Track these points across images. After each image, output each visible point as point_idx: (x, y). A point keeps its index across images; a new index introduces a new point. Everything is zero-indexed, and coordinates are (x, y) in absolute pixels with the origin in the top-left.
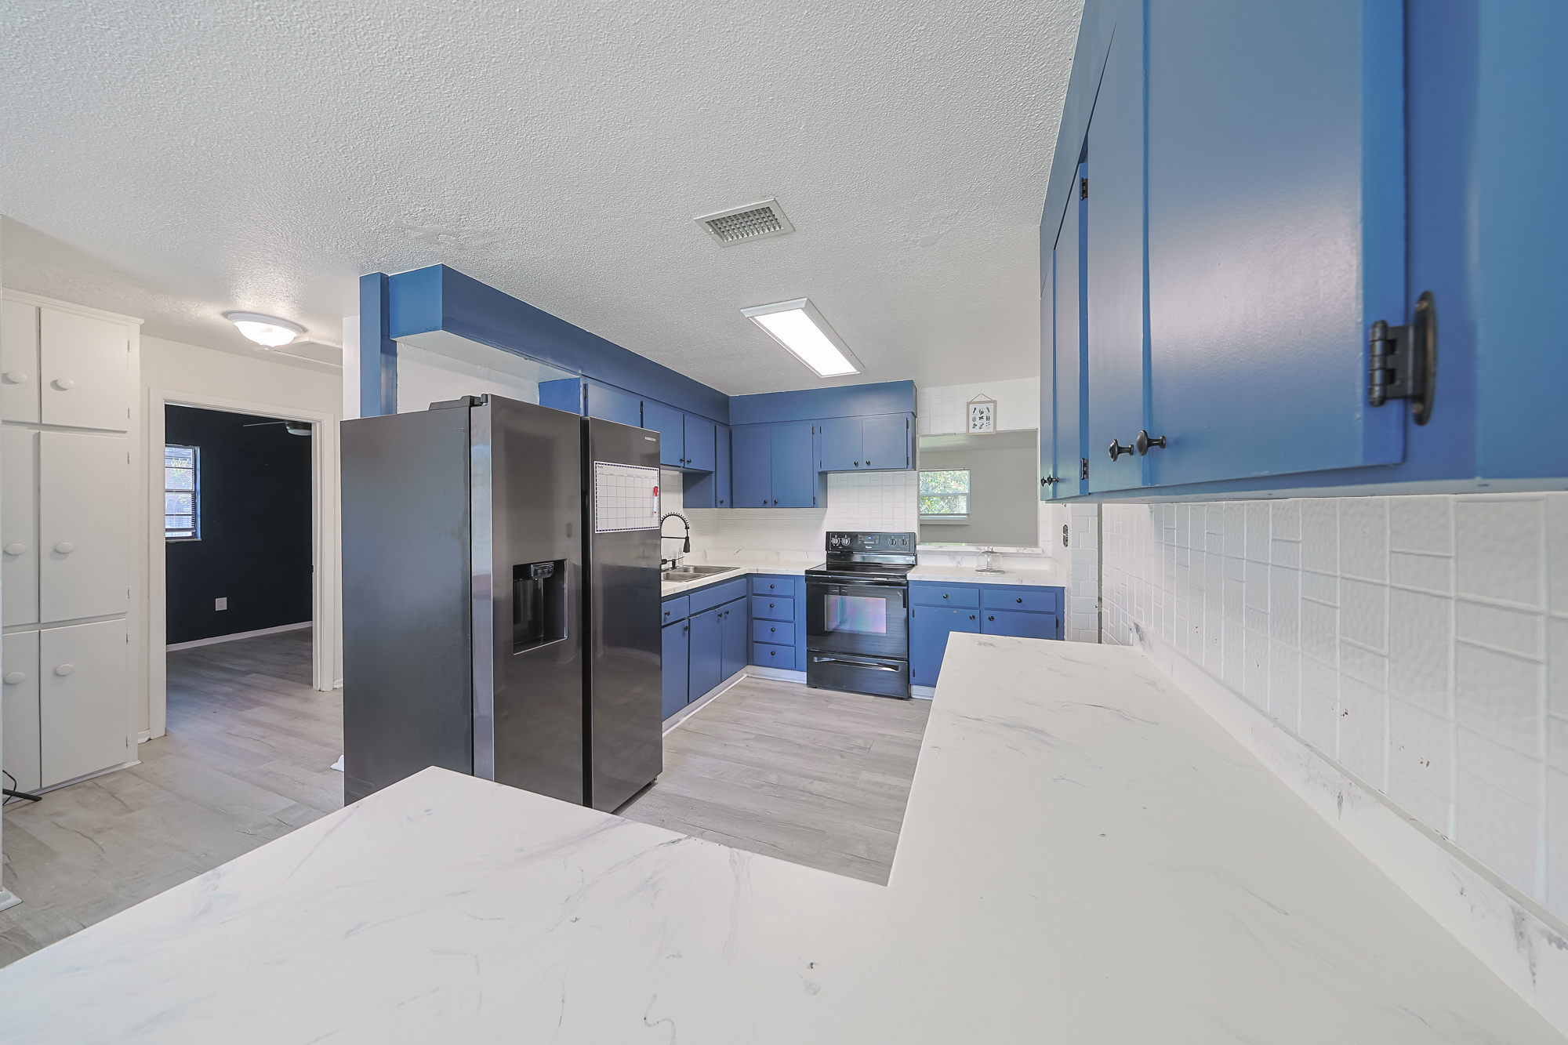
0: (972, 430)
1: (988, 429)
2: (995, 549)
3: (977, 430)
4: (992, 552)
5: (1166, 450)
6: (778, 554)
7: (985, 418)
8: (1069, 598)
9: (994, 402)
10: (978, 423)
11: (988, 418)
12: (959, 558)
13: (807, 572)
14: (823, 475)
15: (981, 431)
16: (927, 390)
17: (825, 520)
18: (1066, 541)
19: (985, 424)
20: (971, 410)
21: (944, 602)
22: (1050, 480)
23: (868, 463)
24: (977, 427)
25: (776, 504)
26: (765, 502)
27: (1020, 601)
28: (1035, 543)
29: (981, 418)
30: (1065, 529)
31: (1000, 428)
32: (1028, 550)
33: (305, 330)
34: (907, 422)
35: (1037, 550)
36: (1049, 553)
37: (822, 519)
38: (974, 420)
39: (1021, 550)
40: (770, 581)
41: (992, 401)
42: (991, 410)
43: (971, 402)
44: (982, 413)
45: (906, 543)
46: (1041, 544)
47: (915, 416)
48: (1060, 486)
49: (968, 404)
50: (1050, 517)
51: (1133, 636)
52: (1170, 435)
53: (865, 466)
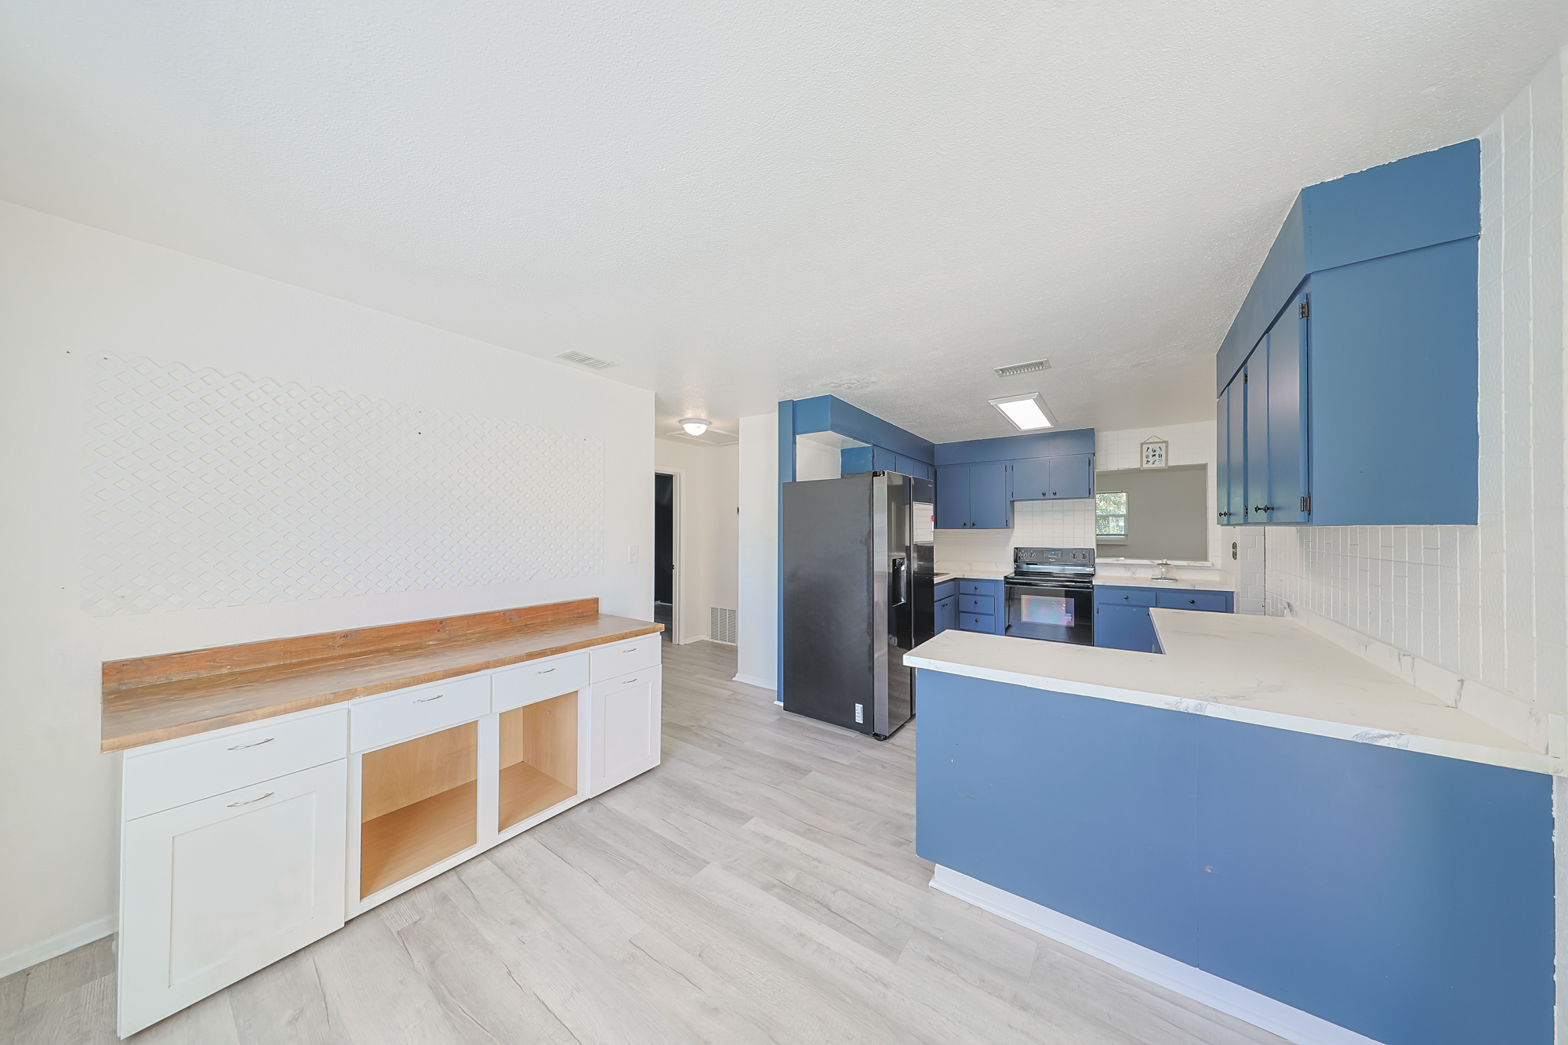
0: (1145, 466)
1: (1160, 464)
2: (1168, 562)
3: (1150, 466)
4: (1166, 564)
5: (1275, 511)
6: (970, 564)
7: (1157, 455)
8: (1238, 600)
9: (1166, 443)
10: (1151, 459)
11: (1160, 456)
12: (1133, 570)
13: (1006, 577)
14: (1012, 502)
15: (1153, 466)
16: (1104, 433)
17: (1012, 539)
18: (1235, 555)
19: (1158, 460)
20: (1145, 448)
21: (1125, 602)
22: (1225, 514)
23: (1055, 494)
24: (1150, 463)
25: (973, 526)
26: (965, 524)
27: (1193, 602)
28: (1205, 559)
29: (1154, 455)
30: (1234, 546)
31: (1170, 464)
32: (1199, 564)
33: (711, 423)
34: (1089, 461)
35: (1205, 563)
36: (1219, 566)
37: (1010, 537)
38: (1147, 457)
39: (1192, 563)
40: (974, 584)
41: (1164, 442)
42: (1163, 448)
43: (1145, 443)
44: (1155, 451)
45: (1085, 556)
46: (1210, 558)
47: (1094, 454)
48: (1232, 517)
49: (1142, 444)
50: (1218, 535)
51: (1287, 611)
52: (1275, 506)
53: (1053, 496)
